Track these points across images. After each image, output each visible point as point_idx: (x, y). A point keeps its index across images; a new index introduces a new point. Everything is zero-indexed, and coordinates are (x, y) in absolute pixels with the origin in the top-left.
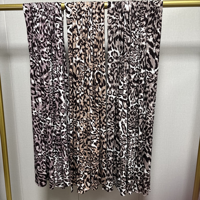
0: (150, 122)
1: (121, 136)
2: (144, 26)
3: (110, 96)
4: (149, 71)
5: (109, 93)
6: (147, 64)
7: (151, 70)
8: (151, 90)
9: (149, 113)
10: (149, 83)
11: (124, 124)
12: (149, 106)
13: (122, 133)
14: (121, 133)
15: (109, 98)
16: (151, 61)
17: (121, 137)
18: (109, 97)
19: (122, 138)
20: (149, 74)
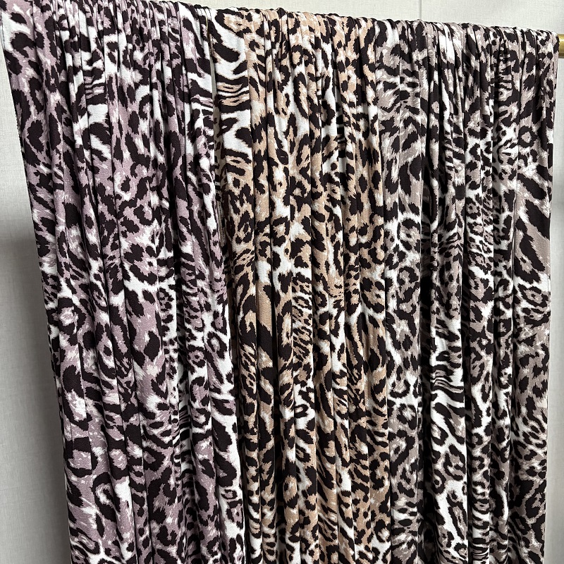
0: (540, 464)
1: (451, 550)
2: (512, 122)
3: (398, 401)
4: (531, 283)
5: (396, 390)
6: (522, 259)
7: (538, 280)
8: (542, 353)
9: (538, 432)
10: (532, 328)
11: (459, 500)
12: (535, 409)
13: (453, 539)
14: (451, 537)
15: (395, 413)
16: (534, 247)
17: (449, 553)
18: (395, 407)
19: (453, 557)
20: (529, 293)
